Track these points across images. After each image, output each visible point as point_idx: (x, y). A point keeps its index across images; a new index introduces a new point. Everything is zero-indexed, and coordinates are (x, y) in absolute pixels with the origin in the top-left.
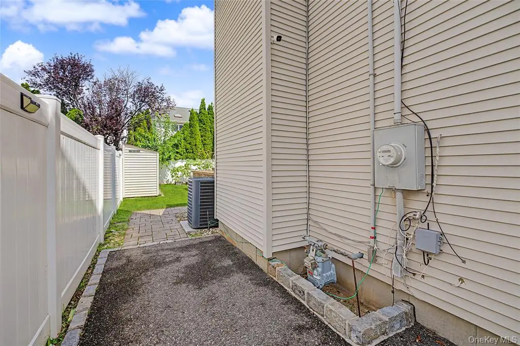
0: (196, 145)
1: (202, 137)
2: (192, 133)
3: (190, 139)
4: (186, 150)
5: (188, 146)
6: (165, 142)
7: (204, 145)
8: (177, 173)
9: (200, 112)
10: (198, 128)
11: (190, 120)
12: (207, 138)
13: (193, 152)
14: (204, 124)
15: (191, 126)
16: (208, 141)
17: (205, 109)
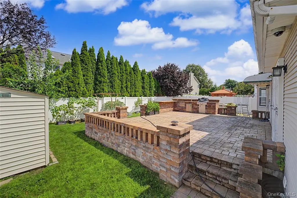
0: (78, 84)
1: (84, 76)
2: (74, 71)
3: (73, 78)
4: (69, 88)
5: (71, 85)
6: (44, 79)
7: (86, 84)
8: (59, 112)
9: (81, 54)
10: (80, 68)
11: (72, 59)
12: (89, 78)
13: (75, 91)
14: (86, 65)
15: (73, 64)
16: (90, 80)
17: (87, 51)
